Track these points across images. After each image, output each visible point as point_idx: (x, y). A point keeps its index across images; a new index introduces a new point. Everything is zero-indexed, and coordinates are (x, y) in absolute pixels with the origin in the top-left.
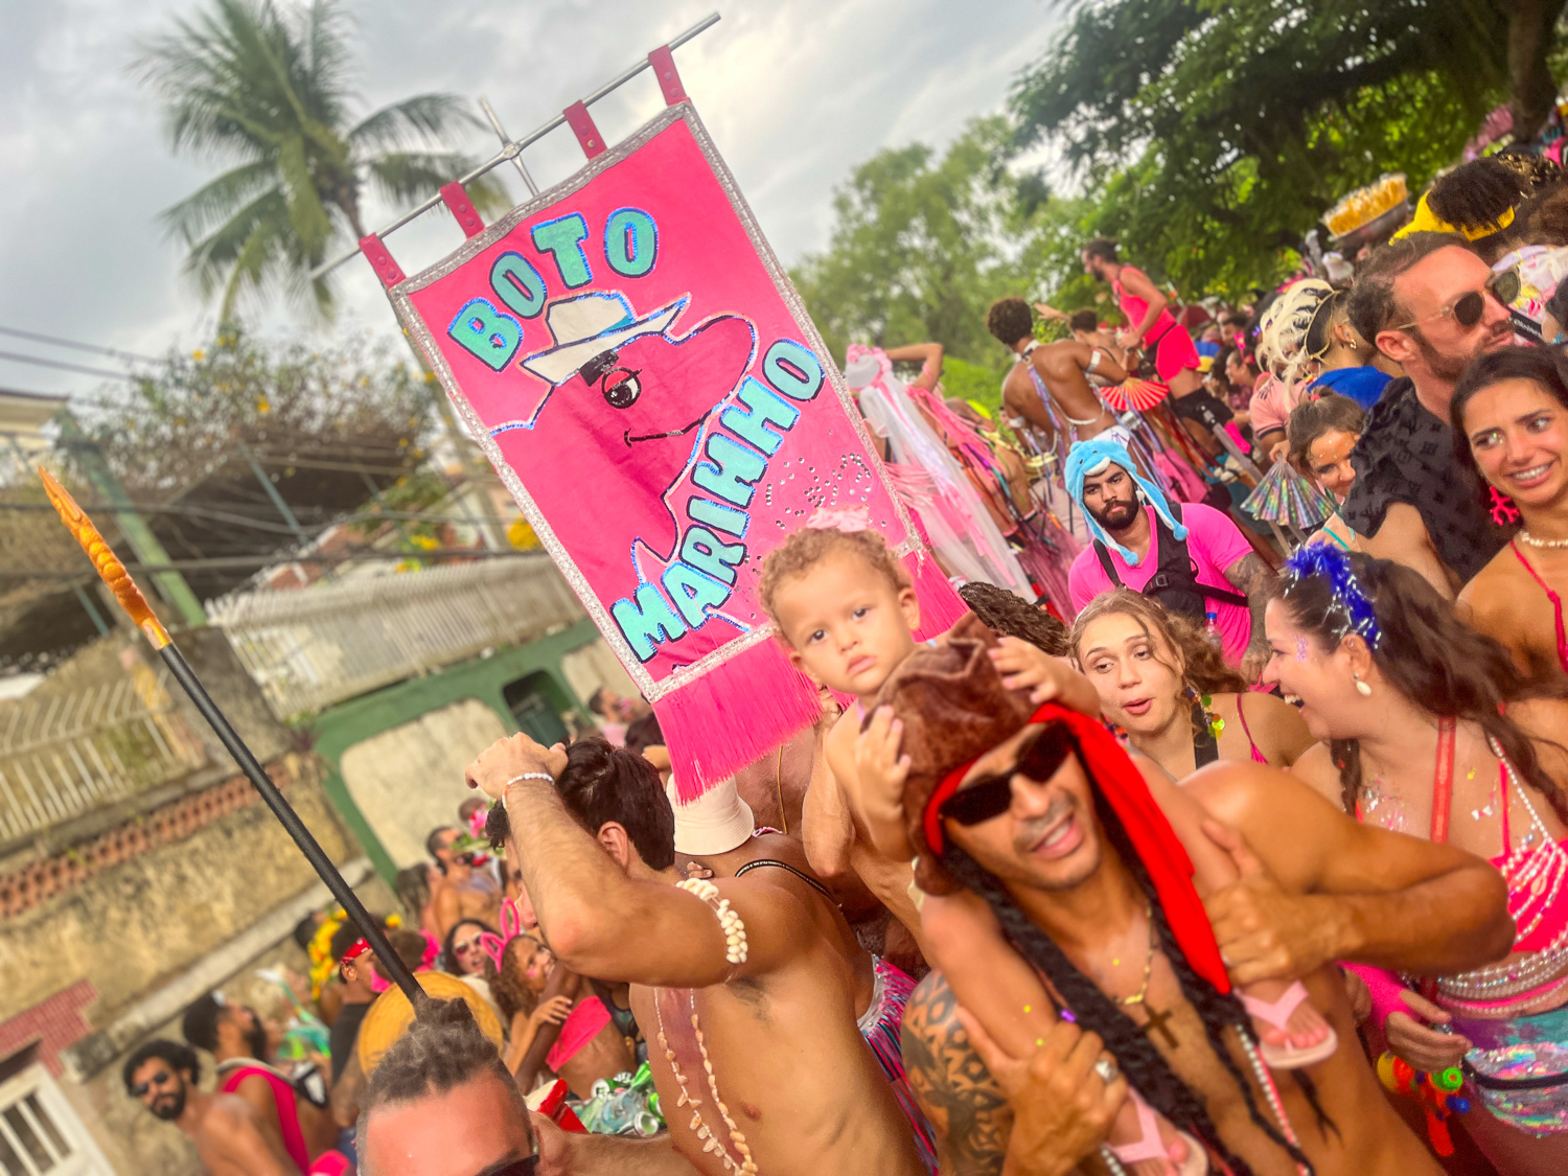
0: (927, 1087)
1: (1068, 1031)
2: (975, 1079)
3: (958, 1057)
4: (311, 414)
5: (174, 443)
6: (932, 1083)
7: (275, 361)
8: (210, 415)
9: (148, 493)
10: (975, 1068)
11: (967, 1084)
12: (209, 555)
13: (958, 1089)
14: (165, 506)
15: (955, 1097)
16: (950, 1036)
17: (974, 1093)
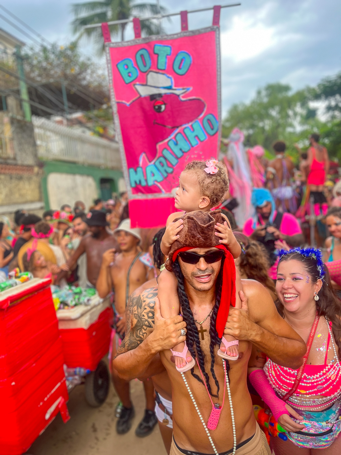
0: (136, 312)
1: (180, 318)
2: (149, 317)
3: (148, 309)
4: (84, 79)
5: (45, 69)
6: (138, 312)
7: (82, 59)
8: (58, 65)
9: (33, 79)
10: (151, 315)
11: (146, 317)
12: (40, 103)
13: (143, 317)
14: (35, 85)
15: (141, 319)
16: (149, 303)
17: (146, 320)
